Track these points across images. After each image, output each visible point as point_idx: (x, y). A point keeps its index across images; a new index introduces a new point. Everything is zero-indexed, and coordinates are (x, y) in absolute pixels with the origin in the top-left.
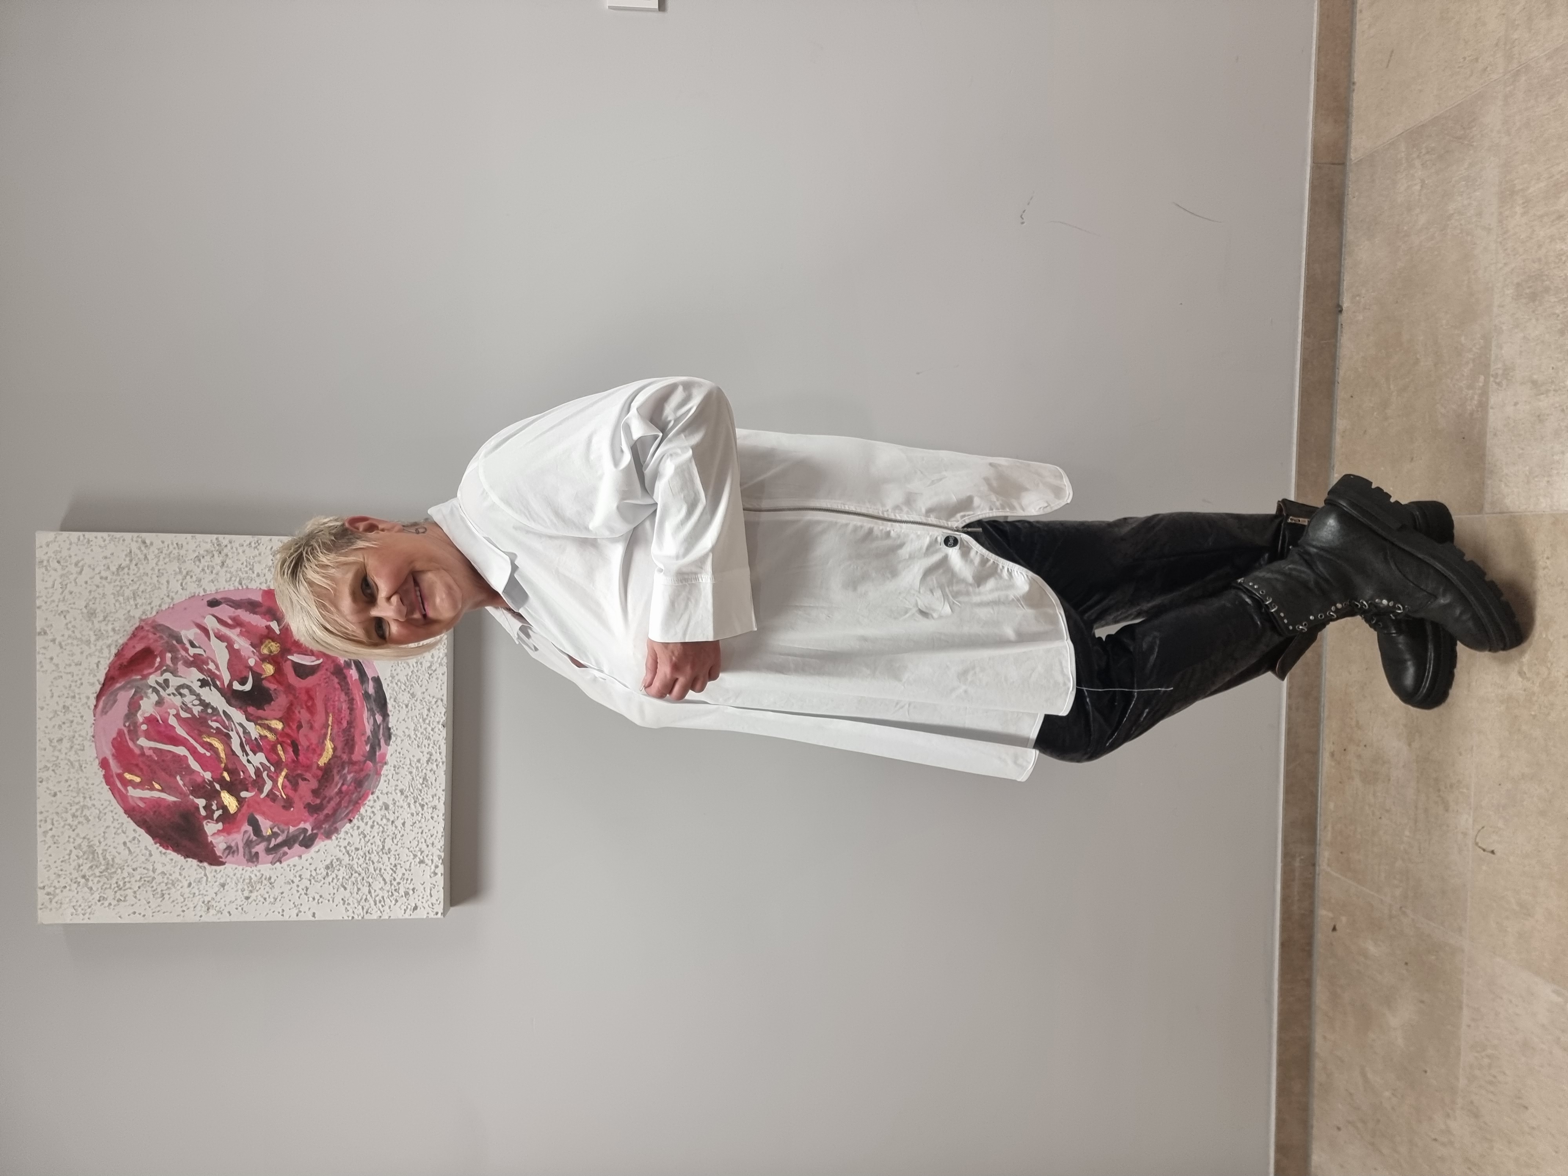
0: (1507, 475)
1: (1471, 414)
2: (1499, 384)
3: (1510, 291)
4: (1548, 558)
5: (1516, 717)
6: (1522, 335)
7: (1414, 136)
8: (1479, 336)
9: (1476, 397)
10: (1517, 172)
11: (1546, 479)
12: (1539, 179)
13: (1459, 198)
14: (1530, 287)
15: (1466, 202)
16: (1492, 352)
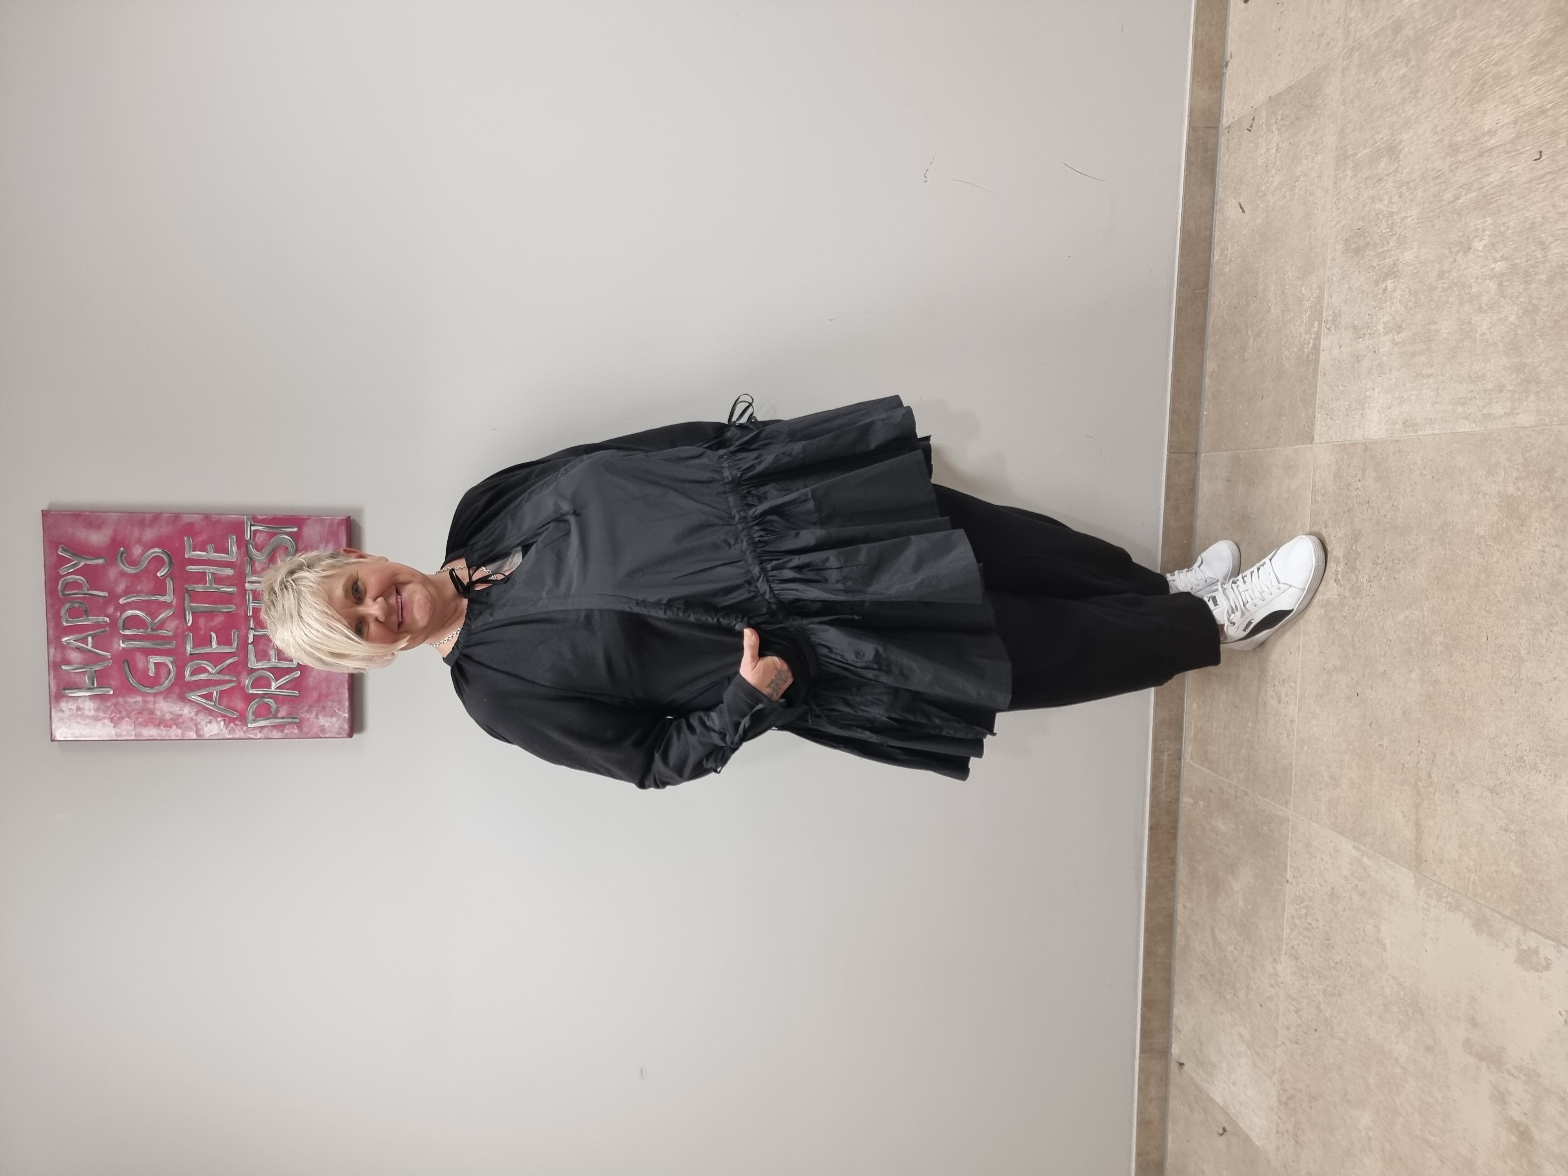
0: (1332, 409)
1: (1308, 356)
2: (1329, 329)
3: (1340, 247)
4: (1359, 481)
5: (1332, 618)
6: (1348, 285)
7: (1274, 101)
8: (1316, 286)
9: (1312, 340)
10: (1349, 139)
11: (1360, 412)
12: (1365, 145)
13: (1306, 161)
14: (1355, 243)
15: (1310, 166)
16: (1325, 301)
